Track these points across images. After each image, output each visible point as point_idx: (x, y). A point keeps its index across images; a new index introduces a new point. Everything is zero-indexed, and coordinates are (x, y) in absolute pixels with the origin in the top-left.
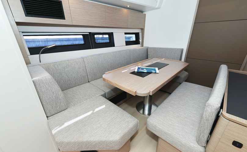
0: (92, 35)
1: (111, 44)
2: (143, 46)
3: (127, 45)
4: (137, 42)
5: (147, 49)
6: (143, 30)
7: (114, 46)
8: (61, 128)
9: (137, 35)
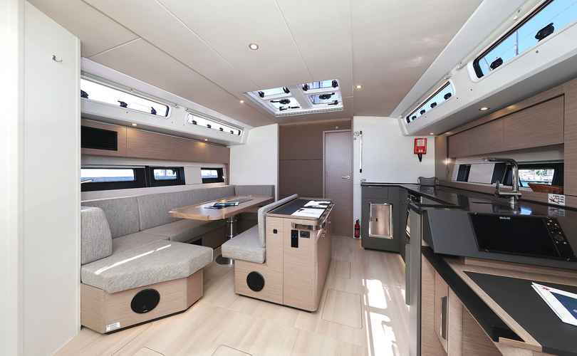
0: (150, 170)
1: (180, 181)
2: (228, 184)
3: (204, 182)
4: (219, 179)
5: (234, 188)
6: (227, 165)
7: (184, 184)
8: (109, 268)
9: (220, 171)
